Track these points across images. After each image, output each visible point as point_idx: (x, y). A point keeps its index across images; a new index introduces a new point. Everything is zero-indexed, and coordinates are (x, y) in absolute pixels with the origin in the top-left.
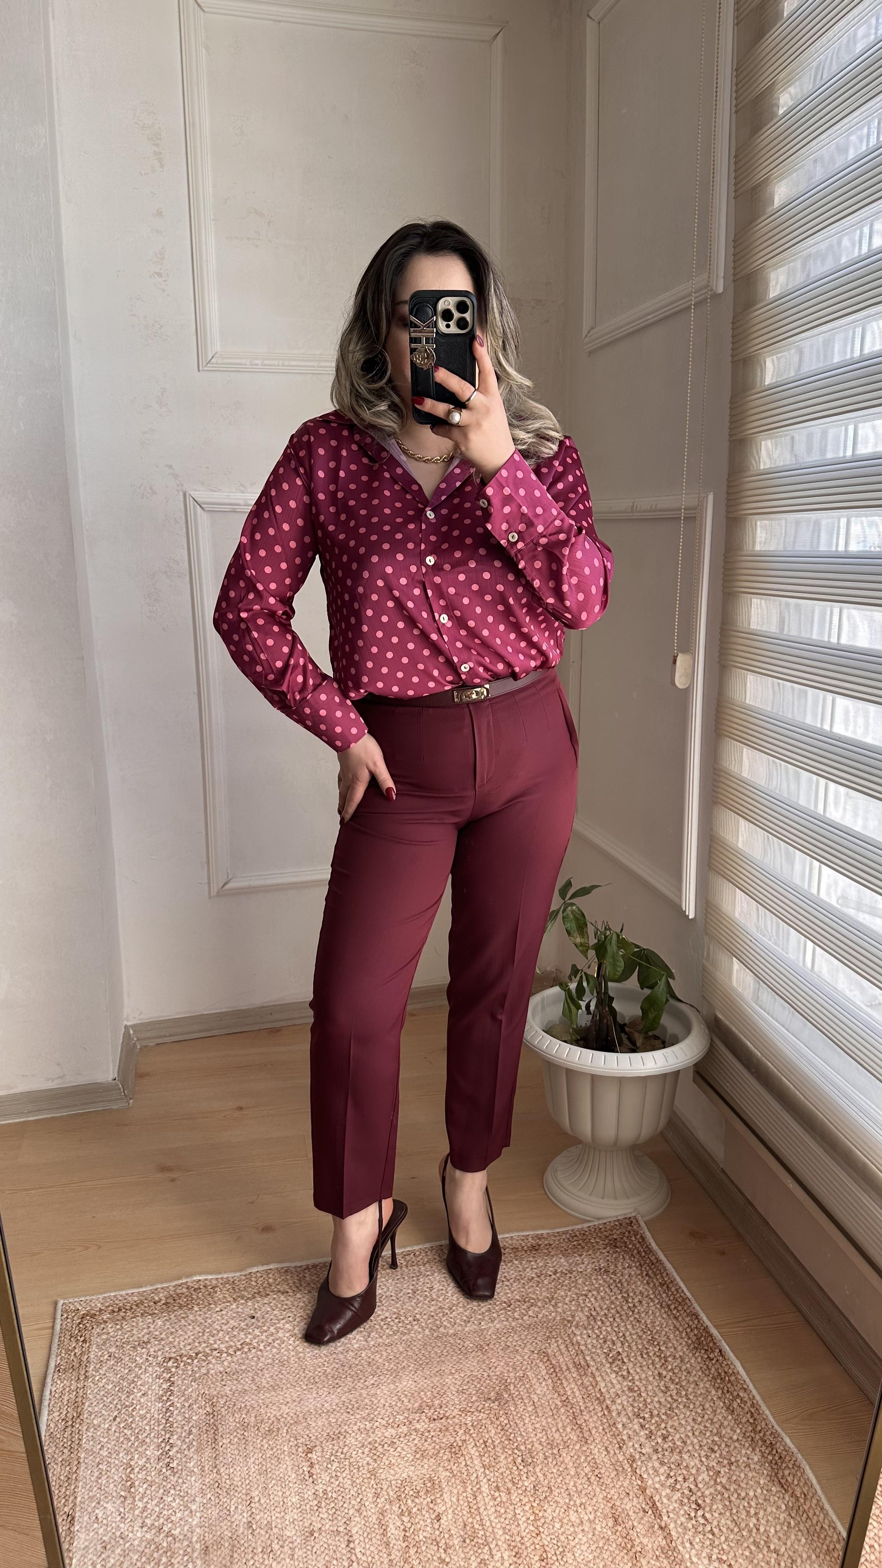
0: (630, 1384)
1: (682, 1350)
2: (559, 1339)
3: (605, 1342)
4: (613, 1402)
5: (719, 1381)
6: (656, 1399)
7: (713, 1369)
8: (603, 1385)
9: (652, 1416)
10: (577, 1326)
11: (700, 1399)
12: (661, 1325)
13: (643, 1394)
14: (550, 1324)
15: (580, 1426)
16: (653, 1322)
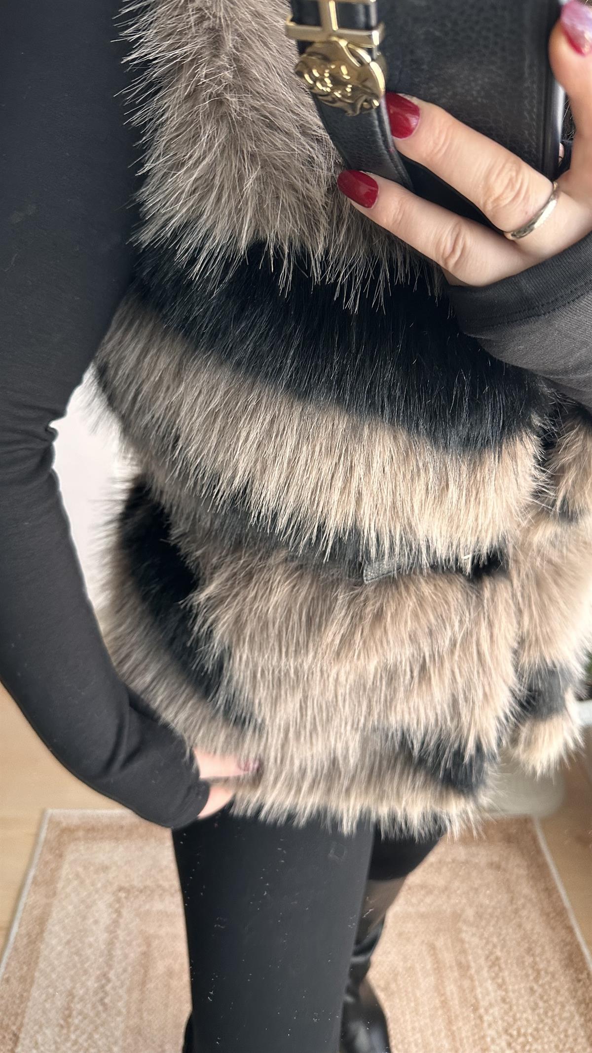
0: (504, 993)
1: (555, 966)
3: (487, 943)
4: (487, 1010)
5: (583, 1006)
6: (525, 1015)
7: (580, 993)
8: (479, 991)
9: (519, 1034)
10: (465, 921)
11: (565, 1023)
12: (539, 934)
13: (515, 1008)
15: (453, 1034)
16: (533, 930)
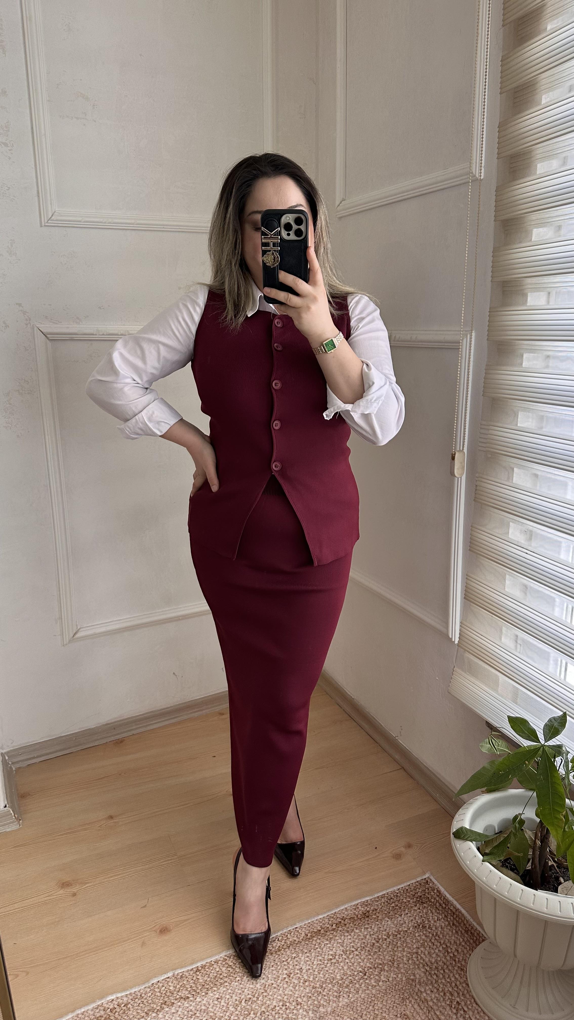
2: (411, 999)
10: (420, 984)
14: (400, 985)
